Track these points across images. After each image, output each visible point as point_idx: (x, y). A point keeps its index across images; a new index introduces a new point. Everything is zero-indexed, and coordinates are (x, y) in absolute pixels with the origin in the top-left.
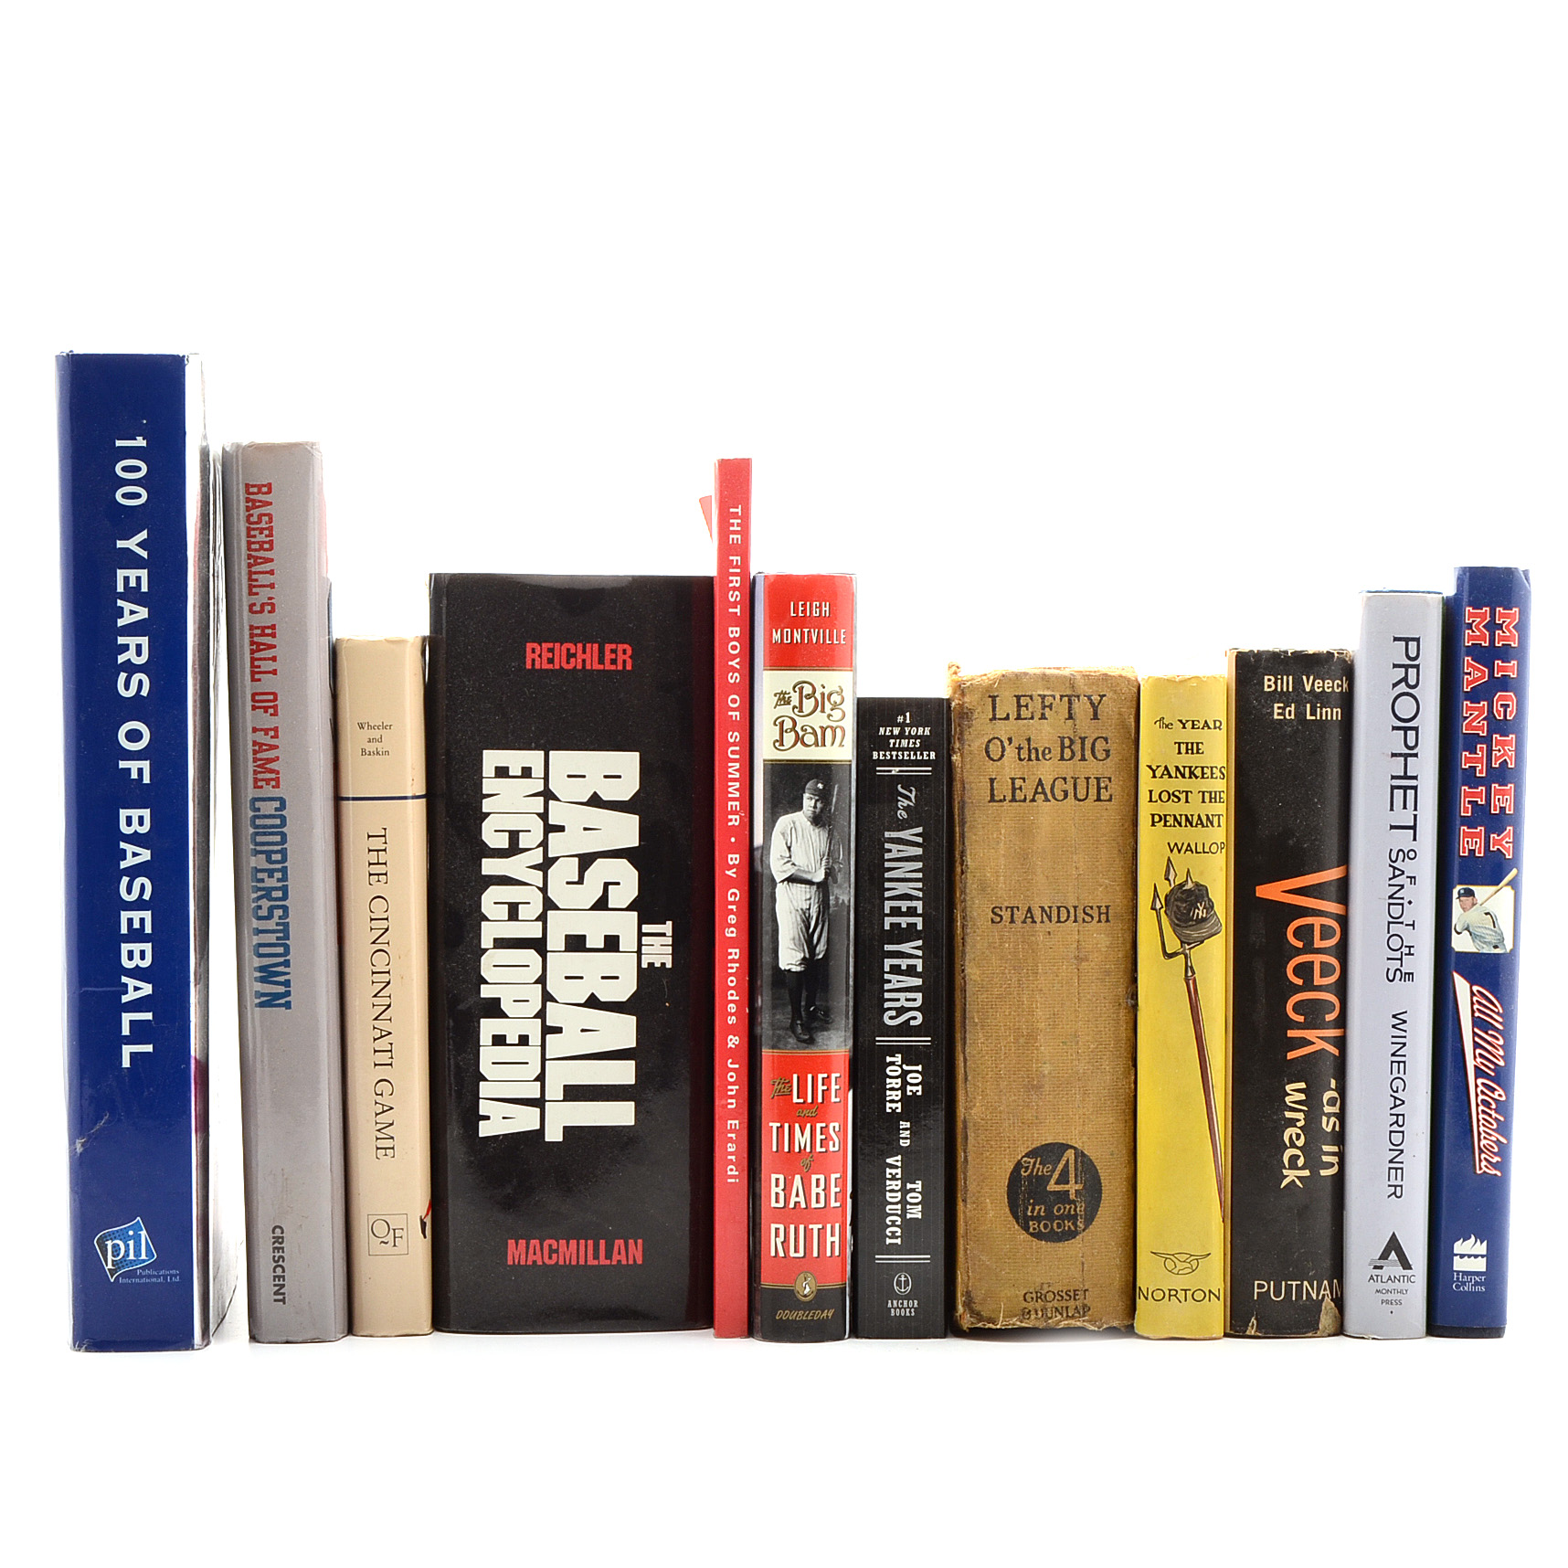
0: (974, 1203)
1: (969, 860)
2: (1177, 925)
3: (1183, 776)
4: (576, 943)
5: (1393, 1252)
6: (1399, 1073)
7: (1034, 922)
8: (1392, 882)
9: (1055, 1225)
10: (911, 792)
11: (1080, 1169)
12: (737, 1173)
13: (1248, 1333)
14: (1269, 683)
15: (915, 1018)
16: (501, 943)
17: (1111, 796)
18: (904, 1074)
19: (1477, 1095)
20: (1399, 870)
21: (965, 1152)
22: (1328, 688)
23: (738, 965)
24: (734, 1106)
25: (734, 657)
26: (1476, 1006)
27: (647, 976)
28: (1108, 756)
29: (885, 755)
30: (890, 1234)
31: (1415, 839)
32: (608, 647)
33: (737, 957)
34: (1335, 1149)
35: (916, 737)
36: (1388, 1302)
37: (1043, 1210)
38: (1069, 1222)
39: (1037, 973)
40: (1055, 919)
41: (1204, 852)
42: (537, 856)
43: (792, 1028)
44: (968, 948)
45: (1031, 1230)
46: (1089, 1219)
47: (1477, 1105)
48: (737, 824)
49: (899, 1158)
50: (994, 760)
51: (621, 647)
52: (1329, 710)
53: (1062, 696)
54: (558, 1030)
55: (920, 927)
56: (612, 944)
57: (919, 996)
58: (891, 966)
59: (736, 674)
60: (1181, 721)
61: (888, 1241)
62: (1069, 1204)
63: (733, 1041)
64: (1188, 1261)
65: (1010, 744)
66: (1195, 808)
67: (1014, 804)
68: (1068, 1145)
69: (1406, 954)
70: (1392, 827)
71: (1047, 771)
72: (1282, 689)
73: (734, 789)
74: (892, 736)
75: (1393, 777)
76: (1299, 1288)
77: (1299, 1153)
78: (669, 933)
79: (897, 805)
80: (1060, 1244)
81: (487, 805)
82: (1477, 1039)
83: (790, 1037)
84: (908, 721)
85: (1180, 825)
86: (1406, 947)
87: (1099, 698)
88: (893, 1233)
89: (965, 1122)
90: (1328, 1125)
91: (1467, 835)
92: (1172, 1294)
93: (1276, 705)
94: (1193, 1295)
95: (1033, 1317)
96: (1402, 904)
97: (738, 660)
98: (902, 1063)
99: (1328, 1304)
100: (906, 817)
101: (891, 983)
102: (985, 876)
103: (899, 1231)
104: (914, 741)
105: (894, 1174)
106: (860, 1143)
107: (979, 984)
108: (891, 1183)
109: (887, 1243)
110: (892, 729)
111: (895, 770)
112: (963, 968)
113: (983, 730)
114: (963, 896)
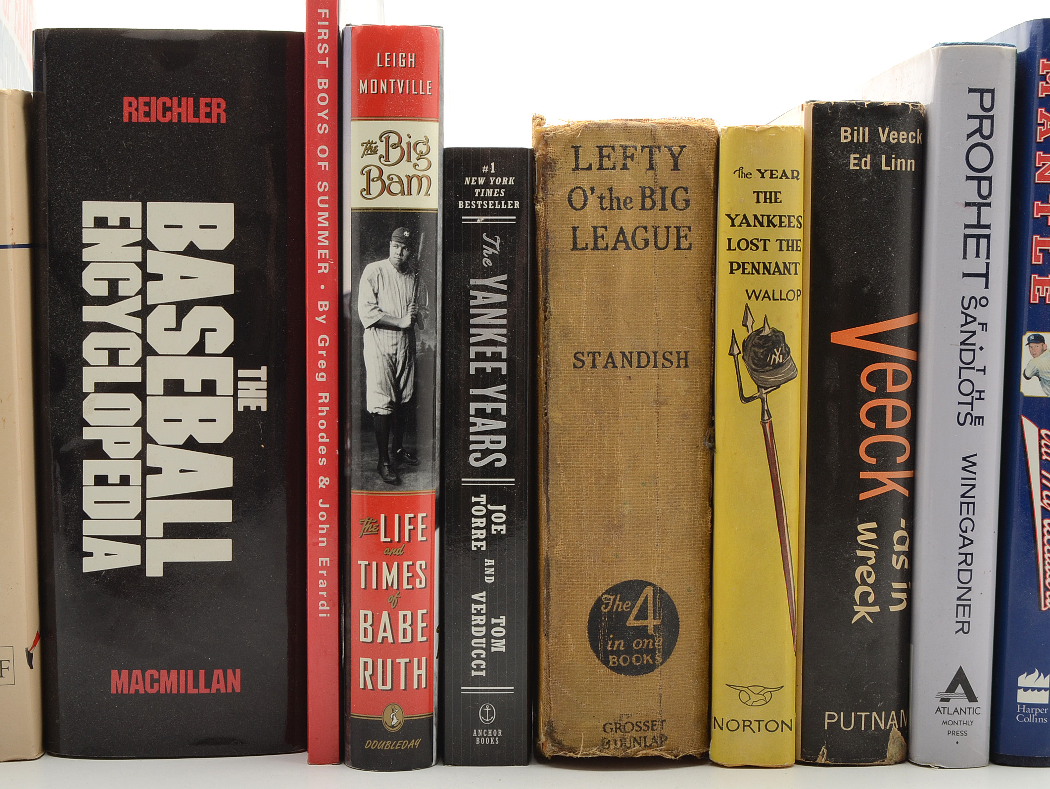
0: (556, 637)
1: (552, 306)
2: (755, 370)
3: (761, 225)
4: (174, 388)
5: (960, 685)
6: (968, 513)
7: (615, 367)
8: (964, 329)
9: (634, 659)
10: (495, 240)
11: (658, 605)
12: (328, 608)
13: (818, 761)
14: (845, 134)
15: (499, 460)
16: (102, 388)
17: (690, 244)
18: (489, 514)
19: (1043, 535)
20: (971, 316)
21: (548, 589)
22: (903, 139)
23: (328, 408)
24: (324, 544)
25: (323, 108)
26: (1044, 450)
27: (242, 418)
28: (687, 205)
29: (470, 205)
30: (475, 667)
31: (987, 287)
32: (203, 101)
33: (327, 401)
34: (904, 586)
35: (501, 187)
36: (953, 733)
37: (622, 645)
38: (647, 656)
39: (617, 417)
40: (635, 363)
41: (781, 299)
42: (136, 304)
43: (380, 470)
44: (551, 393)
45: (611, 663)
46: (667, 653)
47: (1044, 545)
48: (326, 271)
49: (484, 594)
50: (576, 209)
51: (215, 101)
52: (903, 161)
53: (643, 147)
54: (158, 471)
55: (504, 372)
56: (209, 388)
57: (503, 438)
58: (476, 409)
59: (325, 125)
60: (759, 171)
61: (474, 673)
62: (647, 640)
63: (324, 482)
64: (762, 693)
65: (592, 194)
66: (773, 255)
67: (596, 252)
68: (647, 582)
69: (976, 399)
70: (965, 275)
71: (628, 219)
72: (858, 140)
73: (323, 238)
74: (477, 186)
75: (967, 226)
76: (868, 718)
77: (869, 589)
78: (264, 378)
79: (482, 252)
80: (639, 677)
81: (87, 255)
82: (1044, 481)
83: (377, 478)
84: (493, 171)
85: (758, 273)
86: (977, 391)
87: (679, 149)
88: (478, 665)
89: (547, 560)
90: (898, 563)
91: (1038, 283)
92: (746, 724)
93: (852, 156)
94: (766, 726)
95: (612, 747)
96: (974, 350)
97: (327, 111)
98: (487, 503)
99: (895, 733)
100: (491, 265)
101: (476, 426)
102: (567, 322)
103: (484, 663)
104: (498, 190)
105: (479, 609)
106: (447, 580)
107: (562, 427)
108: (476, 618)
109: (473, 675)
110: (478, 179)
111: (480, 219)
112: (546, 411)
113: (566, 180)
114: (546, 341)
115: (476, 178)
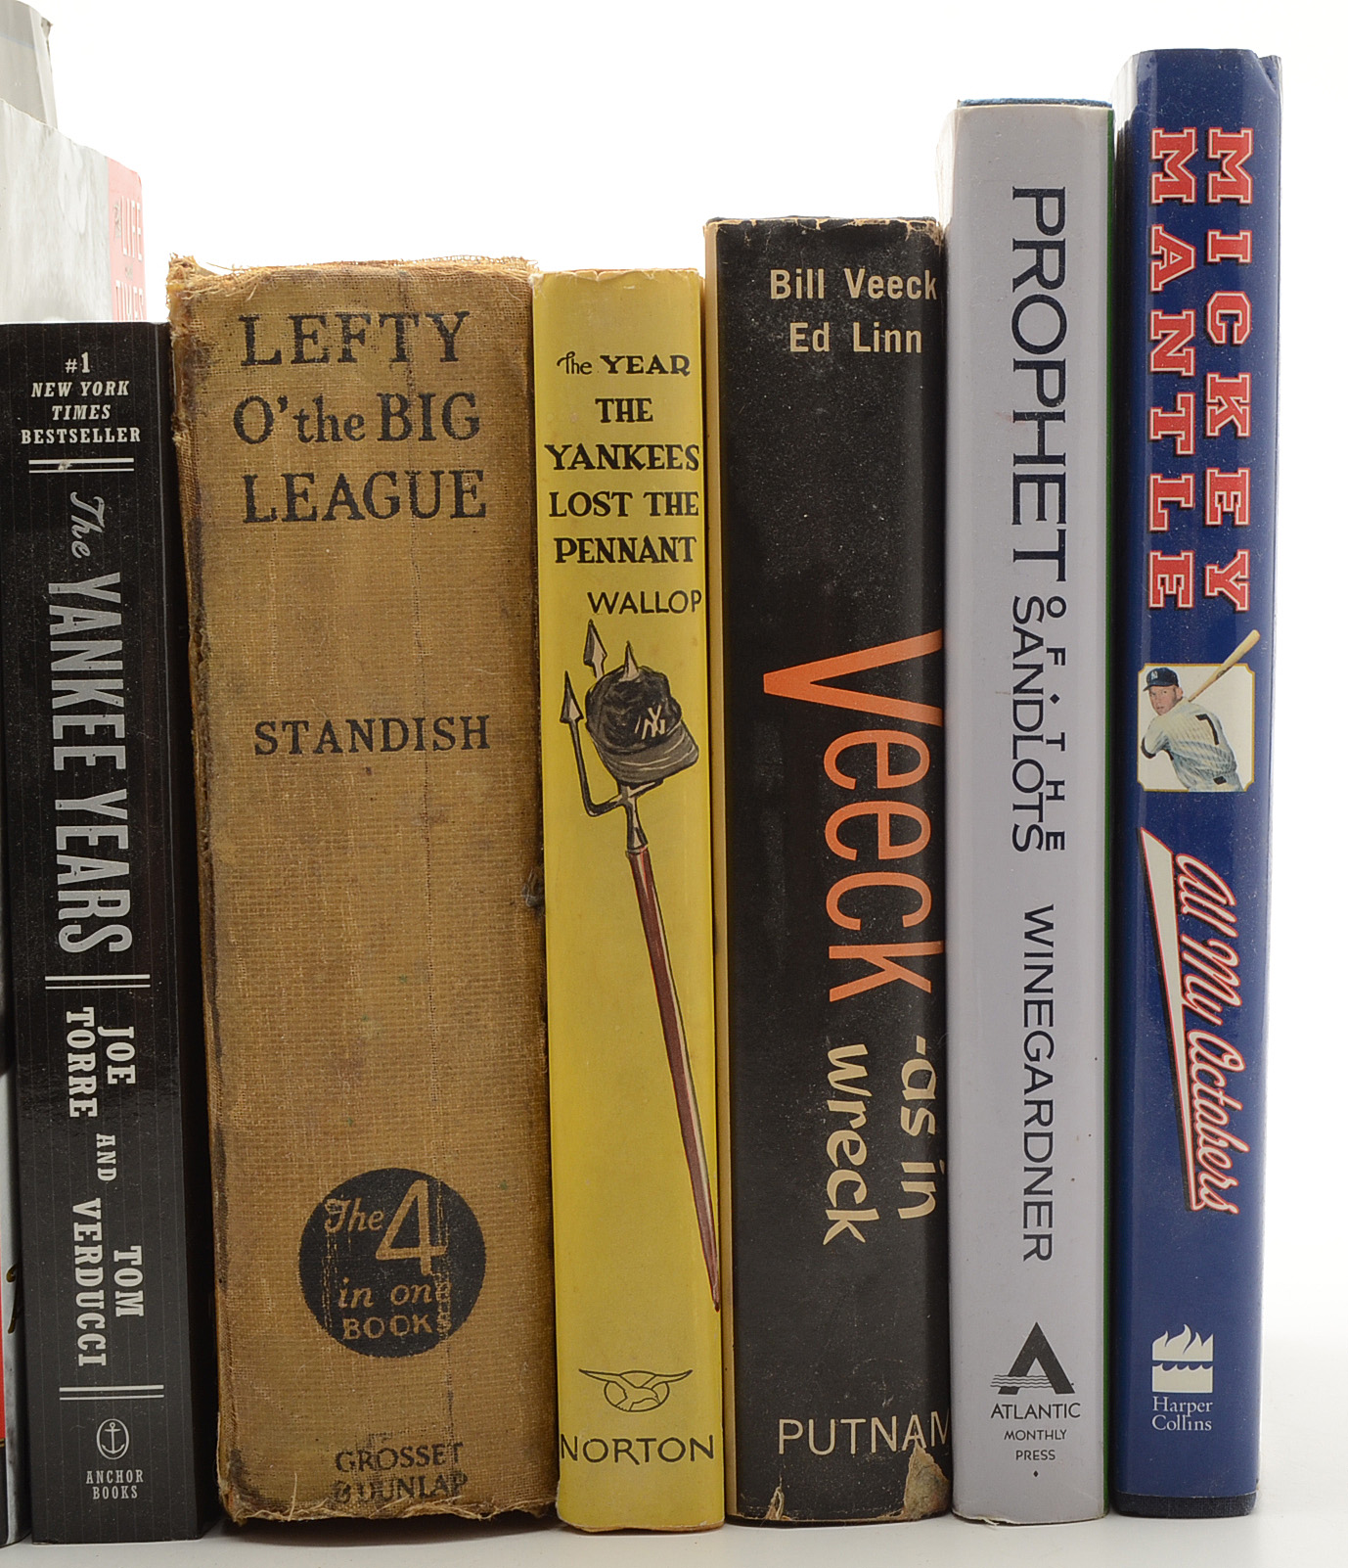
0: (240, 1285)
1: (210, 633)
2: (611, 751)
3: (614, 464)
5: (1036, 1360)
6: (1040, 1023)
7: (337, 750)
8: (1020, 660)
9: (393, 1323)
10: (95, 505)
11: (440, 1217)
13: (768, 1517)
14: (779, 284)
15: (118, 938)
17: (483, 506)
18: (101, 1045)
19: (1189, 1063)
20: (1033, 636)
21: (221, 1190)
22: (895, 291)
26: (1184, 894)
28: (475, 429)
29: (44, 436)
30: (85, 1347)
31: (1062, 578)
34: (928, 1168)
35: (103, 400)
36: (1027, 1455)
37: (368, 1297)
38: (420, 1318)
39: (344, 848)
40: (378, 742)
41: (659, 610)
44: (215, 803)
45: (347, 1335)
46: (461, 1310)
47: (1190, 1081)
49: (97, 1203)
50: (251, 442)
52: (897, 333)
53: (383, 317)
55: (121, 765)
57: (124, 896)
58: (69, 839)
60: (606, 358)
61: (83, 1360)
62: (420, 1286)
64: (649, 1385)
65: (282, 411)
66: (639, 524)
67: (292, 524)
68: (415, 1172)
69: (1049, 798)
70: (1018, 555)
71: (355, 460)
72: (804, 294)
74: (57, 400)
75: (1018, 460)
76: (864, 1431)
77: (855, 1177)
79: (70, 529)
80: (405, 1360)
82: (1187, 957)
84: (86, 370)
85: (611, 560)
86: (1049, 783)
87: (456, 319)
88: (91, 1344)
89: (219, 1132)
90: (913, 1123)
91: (1161, 567)
92: (621, 1448)
93: (794, 326)
94: (660, 1450)
95: (354, 1498)
96: (1040, 703)
98: (97, 1024)
99: (921, 1459)
100: (88, 554)
101: (69, 871)
102: (240, 664)
103: (103, 1340)
104: (98, 407)
105: (88, 1233)
106: (23, 1176)
107: (236, 871)
108: (84, 1250)
109: (81, 1364)
110: (57, 386)
111: (64, 465)
112: (206, 840)
113: (230, 384)
114: (202, 702)
115: (53, 384)
